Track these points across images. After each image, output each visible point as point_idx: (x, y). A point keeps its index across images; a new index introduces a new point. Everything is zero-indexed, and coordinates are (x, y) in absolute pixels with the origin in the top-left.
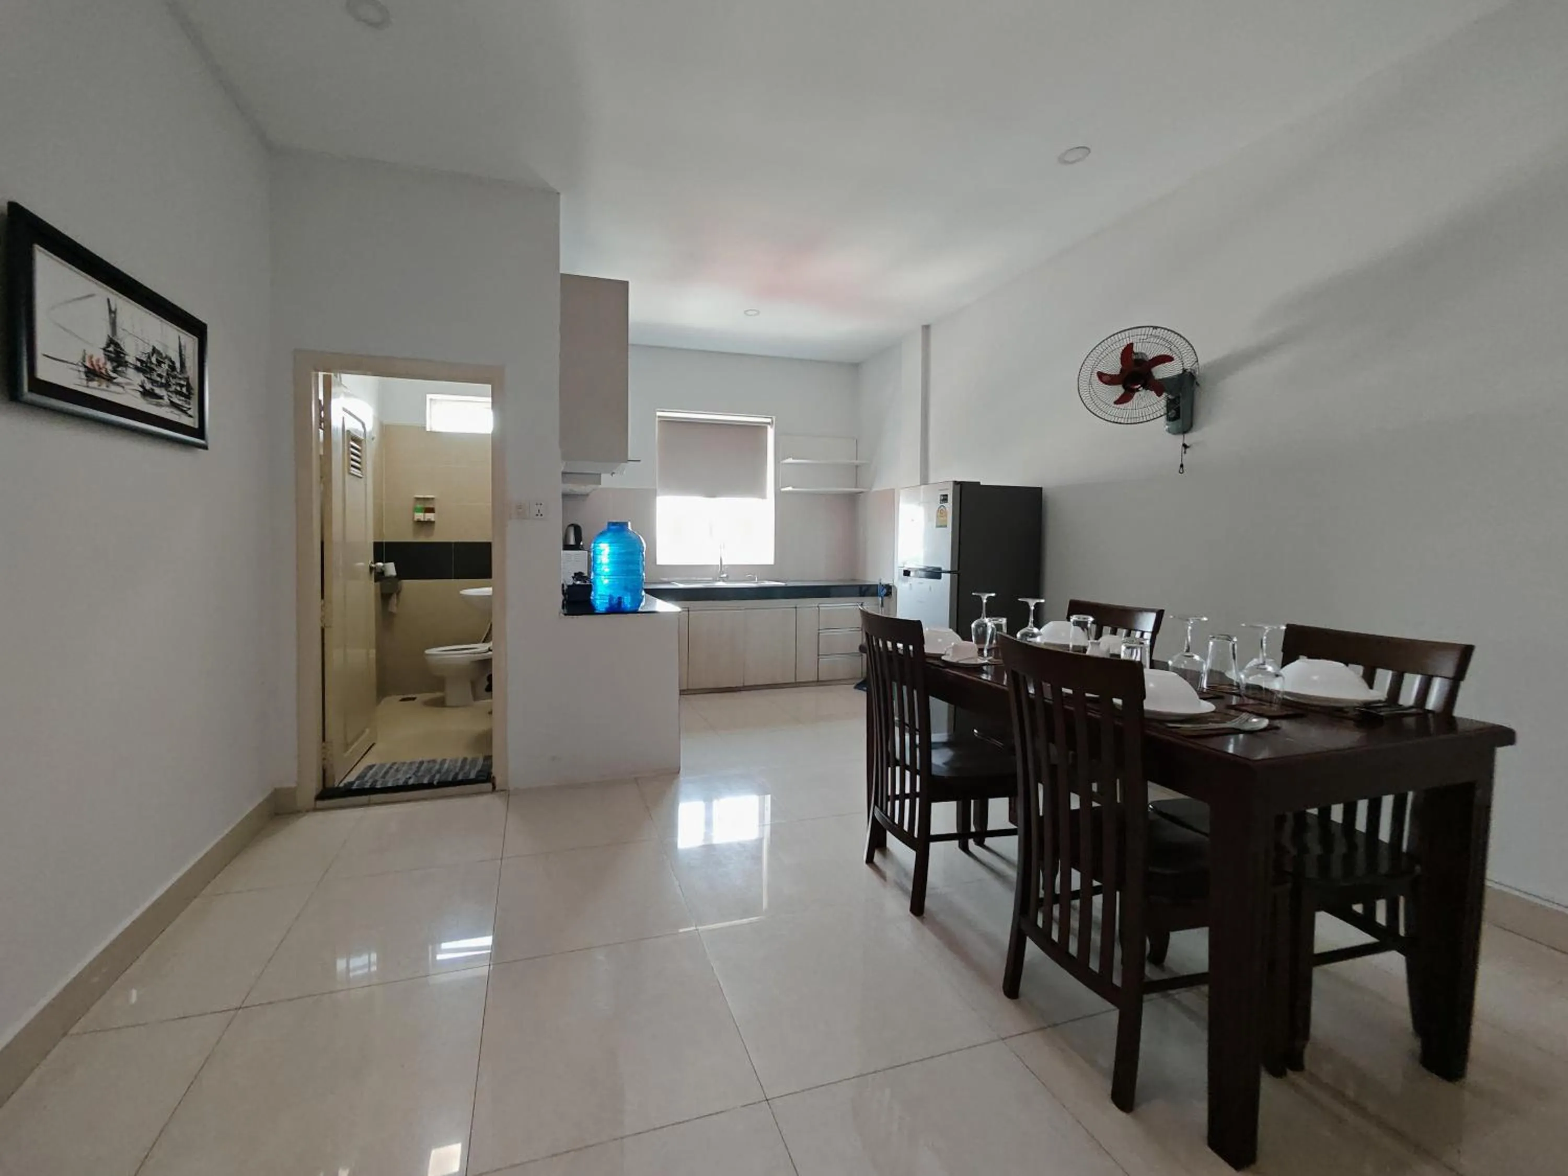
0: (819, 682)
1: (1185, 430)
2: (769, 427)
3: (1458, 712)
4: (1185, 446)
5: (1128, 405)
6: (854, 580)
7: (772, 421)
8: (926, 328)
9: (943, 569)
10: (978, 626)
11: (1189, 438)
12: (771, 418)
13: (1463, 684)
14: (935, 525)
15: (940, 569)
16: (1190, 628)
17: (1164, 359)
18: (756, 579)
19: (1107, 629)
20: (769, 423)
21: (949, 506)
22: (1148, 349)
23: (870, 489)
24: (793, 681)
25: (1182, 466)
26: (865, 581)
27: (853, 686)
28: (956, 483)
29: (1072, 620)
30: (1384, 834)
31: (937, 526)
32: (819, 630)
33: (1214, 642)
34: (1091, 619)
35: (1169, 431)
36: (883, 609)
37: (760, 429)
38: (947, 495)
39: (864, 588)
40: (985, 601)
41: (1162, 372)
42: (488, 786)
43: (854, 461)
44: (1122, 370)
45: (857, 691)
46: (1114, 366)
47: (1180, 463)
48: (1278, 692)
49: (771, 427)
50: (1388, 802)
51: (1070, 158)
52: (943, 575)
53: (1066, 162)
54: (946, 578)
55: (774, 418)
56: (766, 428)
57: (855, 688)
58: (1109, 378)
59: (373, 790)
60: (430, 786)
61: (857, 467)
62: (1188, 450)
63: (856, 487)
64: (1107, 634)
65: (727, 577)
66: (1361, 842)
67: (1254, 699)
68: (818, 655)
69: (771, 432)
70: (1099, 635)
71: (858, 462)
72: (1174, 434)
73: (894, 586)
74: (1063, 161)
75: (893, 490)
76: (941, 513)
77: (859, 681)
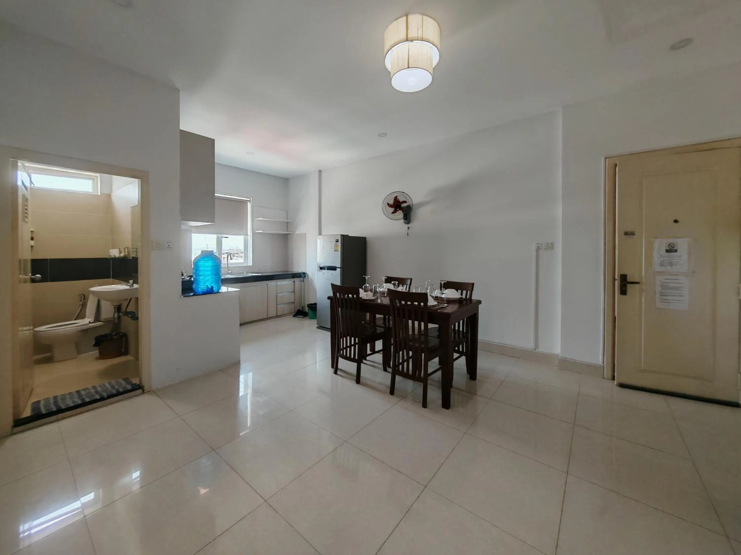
0: (277, 316)
1: (408, 223)
2: (248, 202)
3: (472, 298)
4: (408, 228)
5: (395, 214)
6: (287, 271)
7: (250, 200)
8: (320, 171)
9: (337, 267)
10: (365, 287)
11: (410, 225)
12: (250, 199)
13: (473, 292)
14: (334, 250)
15: (336, 267)
16: (426, 283)
17: (405, 202)
18: (245, 273)
19: (401, 285)
20: (248, 201)
21: (339, 244)
22: (401, 199)
23: (294, 232)
24: (266, 317)
25: (408, 234)
26: (293, 272)
27: (292, 316)
28: (342, 235)
29: (392, 283)
30: (461, 329)
31: (335, 251)
32: (277, 293)
33: (430, 287)
34: (397, 282)
35: (404, 223)
36: (304, 282)
37: (244, 203)
38: (338, 239)
39: (294, 275)
40: (367, 279)
41: (404, 205)
42: (140, 391)
43: (287, 221)
44: (394, 203)
45: (294, 318)
46: (391, 202)
47: (407, 233)
48: (444, 298)
49: (250, 203)
50: (461, 322)
51: (381, 135)
52: (337, 269)
53: (380, 136)
54: (339, 270)
55: (251, 198)
56: (247, 202)
57: (293, 317)
58: (390, 205)
59: (60, 411)
60: (102, 399)
61: (287, 223)
62: (409, 229)
63: (287, 231)
64: (401, 286)
65: (232, 272)
66: (457, 332)
67: (440, 300)
68: (277, 305)
69: (249, 205)
70: (398, 286)
71: (288, 221)
72: (405, 224)
73: (306, 273)
74: (379, 135)
75: (306, 234)
76: (336, 246)
77: (294, 313)
